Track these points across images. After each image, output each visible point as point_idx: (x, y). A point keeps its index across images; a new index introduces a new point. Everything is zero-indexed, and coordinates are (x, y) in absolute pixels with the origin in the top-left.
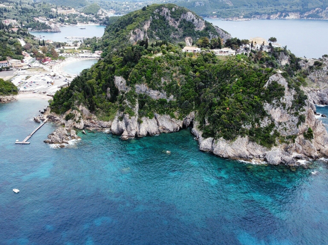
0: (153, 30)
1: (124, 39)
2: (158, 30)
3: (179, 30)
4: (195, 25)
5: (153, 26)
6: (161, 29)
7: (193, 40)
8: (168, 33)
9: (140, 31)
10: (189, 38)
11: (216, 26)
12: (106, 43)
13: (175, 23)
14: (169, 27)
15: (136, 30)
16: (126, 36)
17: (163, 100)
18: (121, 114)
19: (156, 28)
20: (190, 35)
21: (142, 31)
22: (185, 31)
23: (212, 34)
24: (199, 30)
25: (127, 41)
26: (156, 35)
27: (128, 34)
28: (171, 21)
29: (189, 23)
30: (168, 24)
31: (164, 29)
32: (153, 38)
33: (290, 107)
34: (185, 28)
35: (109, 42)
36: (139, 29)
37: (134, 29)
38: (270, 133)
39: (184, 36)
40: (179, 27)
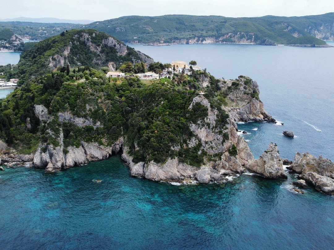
0: (74, 56)
1: (43, 66)
2: (79, 56)
3: (101, 55)
4: (117, 51)
5: (73, 52)
6: (82, 55)
7: (116, 65)
8: (90, 59)
9: (60, 57)
10: (112, 63)
11: (138, 51)
12: (23, 70)
13: (96, 48)
14: (91, 52)
15: (55, 56)
16: (45, 62)
17: (90, 127)
18: (44, 145)
19: (76, 54)
20: (112, 60)
21: (62, 57)
22: (107, 56)
23: (134, 59)
24: (121, 55)
25: (47, 68)
26: (77, 61)
27: (47, 61)
28: (92, 47)
29: (111, 48)
30: (89, 50)
31: (86, 55)
32: (75, 64)
33: (214, 126)
34: (107, 53)
35: (26, 69)
36: (58, 54)
37: (53, 55)
38: (198, 153)
39: (107, 61)
40: (101, 52)
